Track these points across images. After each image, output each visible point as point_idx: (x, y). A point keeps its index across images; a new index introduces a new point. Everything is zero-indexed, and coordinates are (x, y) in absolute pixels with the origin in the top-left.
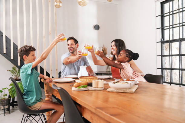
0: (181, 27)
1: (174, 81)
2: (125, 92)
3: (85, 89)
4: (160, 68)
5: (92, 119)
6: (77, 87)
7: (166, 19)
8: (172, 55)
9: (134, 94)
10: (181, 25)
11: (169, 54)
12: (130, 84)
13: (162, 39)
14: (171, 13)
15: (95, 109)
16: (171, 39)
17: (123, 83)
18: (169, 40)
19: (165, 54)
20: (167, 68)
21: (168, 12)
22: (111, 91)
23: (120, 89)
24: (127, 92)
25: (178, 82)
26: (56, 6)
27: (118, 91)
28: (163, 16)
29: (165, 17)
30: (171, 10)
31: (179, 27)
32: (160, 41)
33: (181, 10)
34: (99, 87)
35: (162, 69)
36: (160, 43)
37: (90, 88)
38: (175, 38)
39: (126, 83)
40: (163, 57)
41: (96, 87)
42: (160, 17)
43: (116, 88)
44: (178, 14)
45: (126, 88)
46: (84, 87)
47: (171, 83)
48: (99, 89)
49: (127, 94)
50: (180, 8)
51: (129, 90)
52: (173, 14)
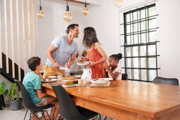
0: (139, 35)
1: (135, 79)
2: (103, 86)
3: (73, 86)
4: (124, 68)
5: (84, 105)
6: (66, 85)
7: (128, 27)
8: (133, 57)
9: (109, 88)
10: (139, 32)
11: (131, 56)
12: (107, 81)
13: (125, 44)
14: (132, 23)
15: (89, 97)
16: (132, 44)
17: (101, 80)
18: (130, 44)
19: (128, 56)
20: (129, 67)
21: (130, 21)
22: (93, 86)
23: (100, 84)
24: (104, 86)
25: (138, 79)
26: (39, 16)
27: (98, 86)
28: (125, 24)
29: (127, 26)
30: (132, 20)
31: (138, 34)
32: (123, 45)
33: (139, 21)
34: (83, 84)
35: (126, 68)
36: (124, 47)
37: (76, 85)
38: (135, 43)
39: (103, 81)
40: (126, 59)
41: (81, 84)
42: (123, 25)
43: (96, 84)
44: (137, 23)
45: (103, 84)
46: (72, 84)
47: (132, 80)
48: (83, 85)
49: (104, 88)
50: (138, 19)
51: (106, 85)
52: (133, 23)
